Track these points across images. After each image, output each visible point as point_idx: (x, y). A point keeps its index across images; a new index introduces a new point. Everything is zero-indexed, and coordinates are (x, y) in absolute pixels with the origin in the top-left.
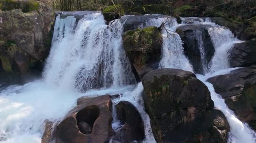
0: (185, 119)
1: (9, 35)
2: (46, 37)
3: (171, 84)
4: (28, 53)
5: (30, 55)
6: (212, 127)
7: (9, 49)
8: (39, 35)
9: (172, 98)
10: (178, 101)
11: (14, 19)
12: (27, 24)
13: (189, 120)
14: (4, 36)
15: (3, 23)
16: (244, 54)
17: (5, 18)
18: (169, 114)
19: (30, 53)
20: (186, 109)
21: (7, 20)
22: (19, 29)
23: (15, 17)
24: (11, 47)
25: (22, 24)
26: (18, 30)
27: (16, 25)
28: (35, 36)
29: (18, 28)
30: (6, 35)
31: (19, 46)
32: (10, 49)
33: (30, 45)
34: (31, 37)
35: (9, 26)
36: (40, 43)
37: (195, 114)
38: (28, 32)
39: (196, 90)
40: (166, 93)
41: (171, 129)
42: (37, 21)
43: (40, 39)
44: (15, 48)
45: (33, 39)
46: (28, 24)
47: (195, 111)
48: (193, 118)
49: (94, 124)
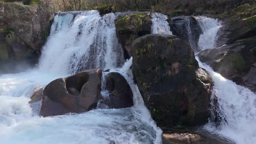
0: (170, 73)
1: (9, 24)
2: (44, 29)
3: (156, 44)
4: (25, 42)
5: (27, 45)
6: (196, 79)
7: (7, 36)
8: (37, 27)
9: (157, 55)
10: (163, 58)
11: (15, 9)
12: (26, 14)
13: (173, 73)
14: (4, 24)
15: (5, 12)
16: (228, 33)
17: (7, 8)
18: (154, 68)
19: (27, 42)
20: (170, 64)
21: (9, 9)
22: (19, 19)
23: (16, 8)
24: (10, 34)
25: (22, 14)
26: (17, 19)
27: (17, 15)
28: (33, 27)
29: (18, 17)
30: (6, 23)
31: (18, 34)
32: (9, 37)
33: (28, 35)
34: (30, 27)
35: (9, 15)
36: (38, 35)
37: (179, 68)
38: (27, 22)
39: (180, 48)
40: (151, 51)
41: (156, 81)
42: (37, 13)
43: (38, 31)
44: (13, 35)
45: (31, 29)
46: (28, 14)
47: (179, 65)
48: (177, 72)
49: (83, 87)
